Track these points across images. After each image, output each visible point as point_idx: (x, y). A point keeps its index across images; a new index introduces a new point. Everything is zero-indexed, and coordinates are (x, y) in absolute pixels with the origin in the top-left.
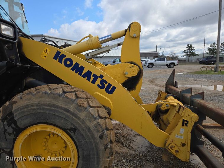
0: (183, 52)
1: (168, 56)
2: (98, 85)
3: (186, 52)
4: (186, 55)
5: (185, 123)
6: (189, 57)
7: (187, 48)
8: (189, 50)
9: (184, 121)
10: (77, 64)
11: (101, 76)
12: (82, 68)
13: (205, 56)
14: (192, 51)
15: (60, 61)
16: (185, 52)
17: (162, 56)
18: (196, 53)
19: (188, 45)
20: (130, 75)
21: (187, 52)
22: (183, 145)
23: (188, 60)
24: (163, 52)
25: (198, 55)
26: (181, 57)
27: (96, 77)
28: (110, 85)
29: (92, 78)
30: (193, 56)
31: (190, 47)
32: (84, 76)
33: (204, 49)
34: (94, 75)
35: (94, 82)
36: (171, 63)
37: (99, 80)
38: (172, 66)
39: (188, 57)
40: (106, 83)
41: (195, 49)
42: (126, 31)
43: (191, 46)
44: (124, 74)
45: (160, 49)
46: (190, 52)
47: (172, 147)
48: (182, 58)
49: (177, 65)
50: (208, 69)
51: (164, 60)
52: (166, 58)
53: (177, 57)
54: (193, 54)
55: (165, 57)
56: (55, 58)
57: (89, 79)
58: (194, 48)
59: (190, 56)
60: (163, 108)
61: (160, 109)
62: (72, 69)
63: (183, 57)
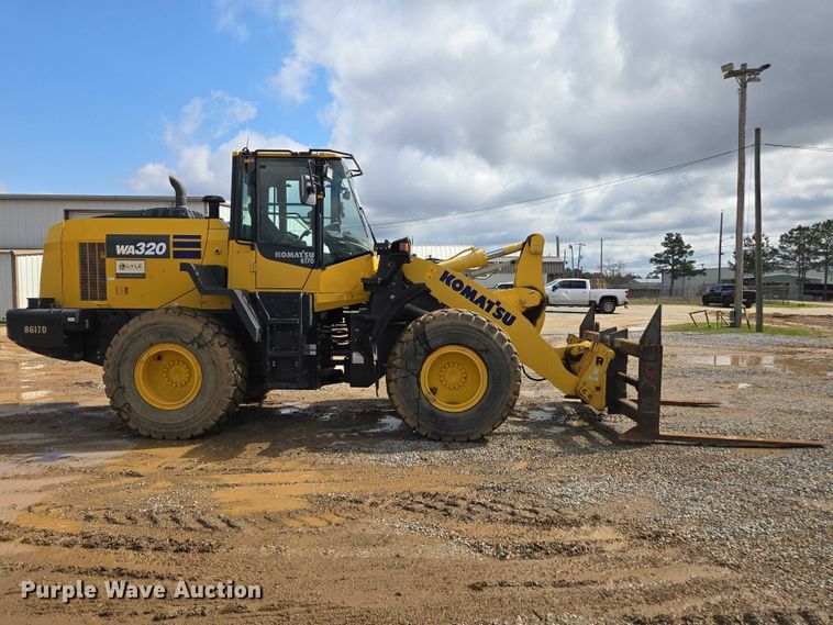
0: (652, 260)
1: (599, 271)
2: (494, 314)
3: (661, 262)
4: (662, 271)
5: (600, 361)
6: (674, 277)
7: (665, 245)
8: (672, 252)
9: (598, 358)
10: (468, 288)
11: (498, 303)
12: (475, 292)
13: (723, 277)
14: (681, 259)
15: (448, 284)
16: (657, 259)
17: (578, 273)
18: (697, 266)
19: (670, 235)
20: (529, 305)
21: (666, 262)
22: (598, 389)
23: (671, 291)
24: (580, 257)
25: (702, 272)
26: (648, 277)
27: (491, 304)
28: (508, 314)
29: (486, 305)
30: (686, 278)
31: (675, 245)
32: (476, 303)
33: (720, 254)
34: (489, 302)
35: (488, 310)
36: (604, 299)
37: (495, 307)
38: (608, 306)
39: (670, 280)
40: (504, 311)
41: (692, 252)
42: (524, 244)
43: (679, 241)
44: (522, 303)
45: (571, 247)
46: (676, 262)
47: (584, 391)
48: (650, 281)
49: (626, 303)
50: (713, 319)
51: (583, 285)
52: (588, 281)
53: (630, 278)
54: (687, 270)
55: (587, 276)
56: (442, 279)
57: (482, 307)
58: (689, 247)
59: (674, 274)
60: (575, 352)
61: (569, 354)
62: (462, 294)
63: (654, 277)
